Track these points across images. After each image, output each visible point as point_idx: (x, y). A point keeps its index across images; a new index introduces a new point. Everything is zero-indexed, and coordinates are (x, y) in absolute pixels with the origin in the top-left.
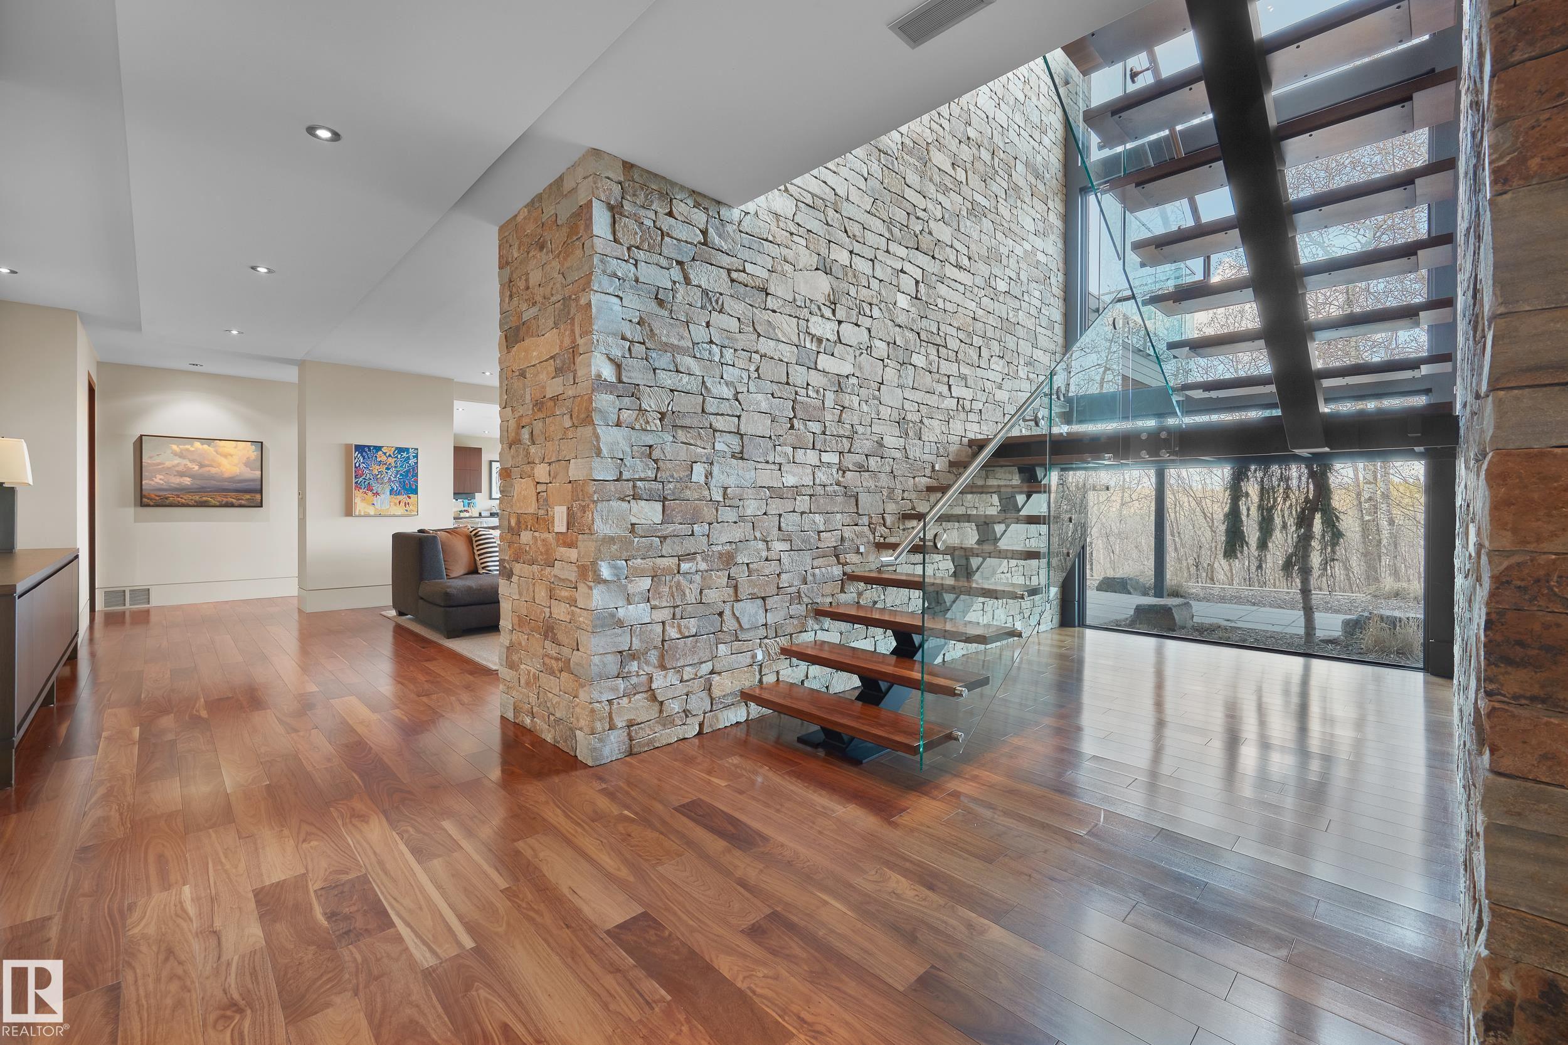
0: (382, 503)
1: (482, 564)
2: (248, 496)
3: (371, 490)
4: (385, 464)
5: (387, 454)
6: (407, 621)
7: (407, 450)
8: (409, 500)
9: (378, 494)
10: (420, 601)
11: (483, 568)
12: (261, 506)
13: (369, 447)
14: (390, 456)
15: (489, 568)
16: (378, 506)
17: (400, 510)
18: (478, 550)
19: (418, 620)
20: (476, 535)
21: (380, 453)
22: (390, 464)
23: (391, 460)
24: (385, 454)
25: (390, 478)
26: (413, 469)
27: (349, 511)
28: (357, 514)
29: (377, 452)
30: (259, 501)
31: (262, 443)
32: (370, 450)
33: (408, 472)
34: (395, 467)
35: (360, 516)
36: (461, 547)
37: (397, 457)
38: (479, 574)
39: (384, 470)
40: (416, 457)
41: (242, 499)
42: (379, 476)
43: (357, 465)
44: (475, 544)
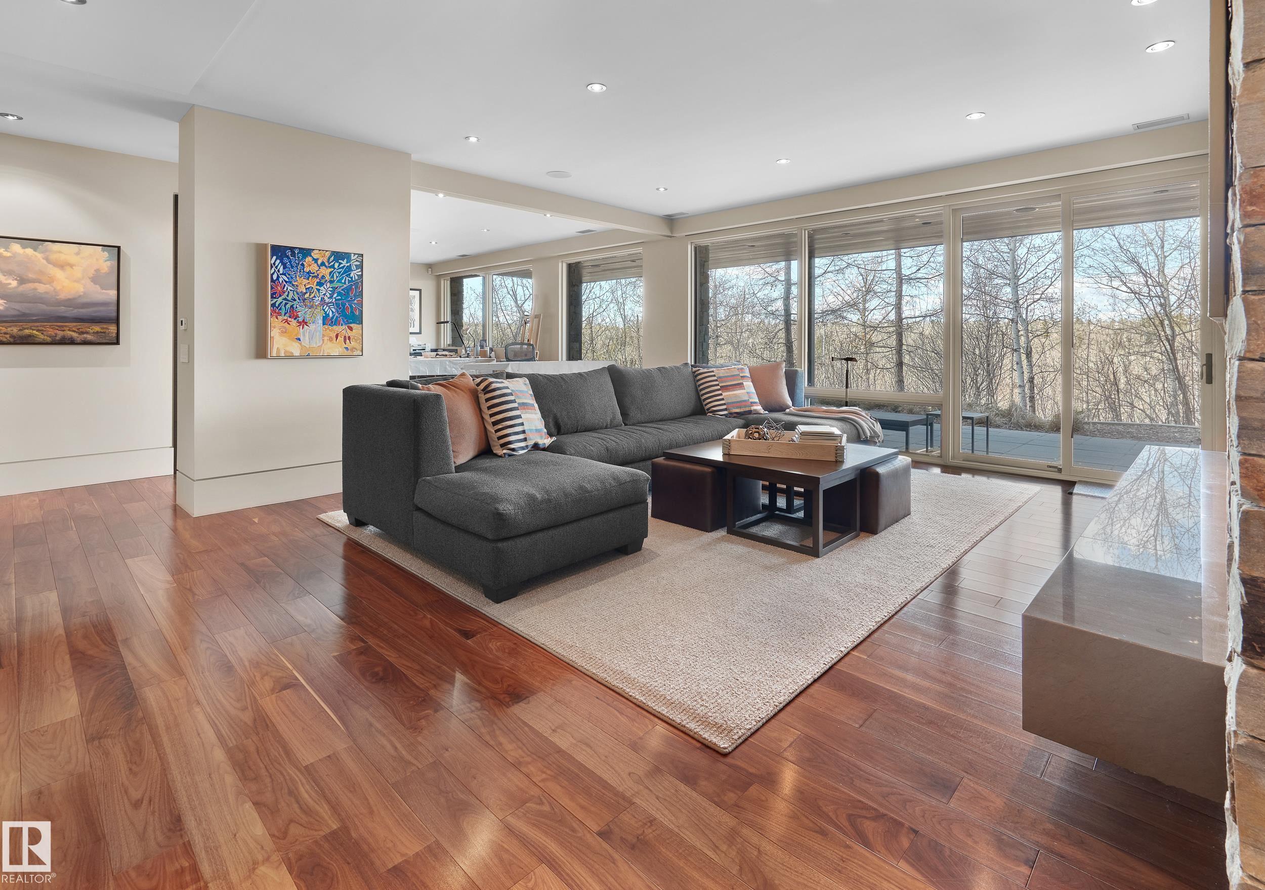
0: (311, 338)
1: (500, 438)
2: (97, 328)
3: (296, 317)
4: (317, 277)
5: (319, 262)
6: (368, 535)
7: (346, 256)
8: (349, 333)
9: (306, 323)
10: (417, 514)
11: (503, 446)
12: (118, 343)
13: (292, 249)
14: (323, 264)
15: (512, 446)
16: (305, 341)
17: (336, 348)
18: (492, 415)
19: (389, 534)
20: (486, 390)
21: (309, 259)
22: (323, 277)
23: (325, 271)
24: (316, 260)
25: (323, 299)
26: (356, 284)
27: (261, 350)
28: (274, 354)
29: (304, 257)
30: (114, 335)
31: (119, 248)
32: (293, 254)
33: (349, 289)
34: (331, 282)
35: (278, 358)
36: (463, 410)
37: (333, 266)
38: (496, 456)
39: (314, 286)
40: (361, 267)
41: (87, 333)
42: (307, 296)
43: (275, 277)
44: (484, 406)
